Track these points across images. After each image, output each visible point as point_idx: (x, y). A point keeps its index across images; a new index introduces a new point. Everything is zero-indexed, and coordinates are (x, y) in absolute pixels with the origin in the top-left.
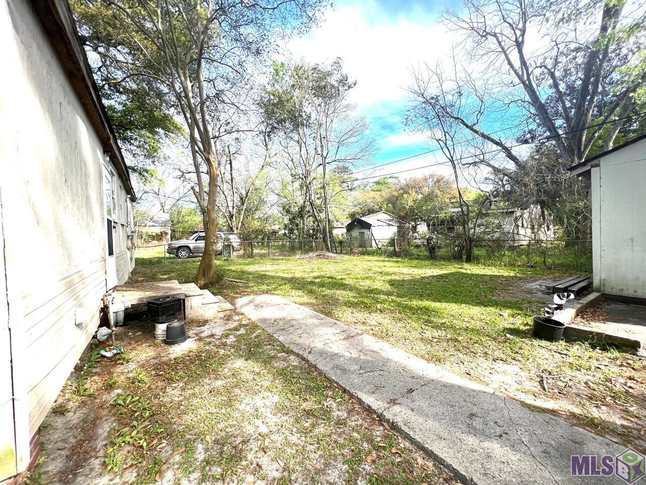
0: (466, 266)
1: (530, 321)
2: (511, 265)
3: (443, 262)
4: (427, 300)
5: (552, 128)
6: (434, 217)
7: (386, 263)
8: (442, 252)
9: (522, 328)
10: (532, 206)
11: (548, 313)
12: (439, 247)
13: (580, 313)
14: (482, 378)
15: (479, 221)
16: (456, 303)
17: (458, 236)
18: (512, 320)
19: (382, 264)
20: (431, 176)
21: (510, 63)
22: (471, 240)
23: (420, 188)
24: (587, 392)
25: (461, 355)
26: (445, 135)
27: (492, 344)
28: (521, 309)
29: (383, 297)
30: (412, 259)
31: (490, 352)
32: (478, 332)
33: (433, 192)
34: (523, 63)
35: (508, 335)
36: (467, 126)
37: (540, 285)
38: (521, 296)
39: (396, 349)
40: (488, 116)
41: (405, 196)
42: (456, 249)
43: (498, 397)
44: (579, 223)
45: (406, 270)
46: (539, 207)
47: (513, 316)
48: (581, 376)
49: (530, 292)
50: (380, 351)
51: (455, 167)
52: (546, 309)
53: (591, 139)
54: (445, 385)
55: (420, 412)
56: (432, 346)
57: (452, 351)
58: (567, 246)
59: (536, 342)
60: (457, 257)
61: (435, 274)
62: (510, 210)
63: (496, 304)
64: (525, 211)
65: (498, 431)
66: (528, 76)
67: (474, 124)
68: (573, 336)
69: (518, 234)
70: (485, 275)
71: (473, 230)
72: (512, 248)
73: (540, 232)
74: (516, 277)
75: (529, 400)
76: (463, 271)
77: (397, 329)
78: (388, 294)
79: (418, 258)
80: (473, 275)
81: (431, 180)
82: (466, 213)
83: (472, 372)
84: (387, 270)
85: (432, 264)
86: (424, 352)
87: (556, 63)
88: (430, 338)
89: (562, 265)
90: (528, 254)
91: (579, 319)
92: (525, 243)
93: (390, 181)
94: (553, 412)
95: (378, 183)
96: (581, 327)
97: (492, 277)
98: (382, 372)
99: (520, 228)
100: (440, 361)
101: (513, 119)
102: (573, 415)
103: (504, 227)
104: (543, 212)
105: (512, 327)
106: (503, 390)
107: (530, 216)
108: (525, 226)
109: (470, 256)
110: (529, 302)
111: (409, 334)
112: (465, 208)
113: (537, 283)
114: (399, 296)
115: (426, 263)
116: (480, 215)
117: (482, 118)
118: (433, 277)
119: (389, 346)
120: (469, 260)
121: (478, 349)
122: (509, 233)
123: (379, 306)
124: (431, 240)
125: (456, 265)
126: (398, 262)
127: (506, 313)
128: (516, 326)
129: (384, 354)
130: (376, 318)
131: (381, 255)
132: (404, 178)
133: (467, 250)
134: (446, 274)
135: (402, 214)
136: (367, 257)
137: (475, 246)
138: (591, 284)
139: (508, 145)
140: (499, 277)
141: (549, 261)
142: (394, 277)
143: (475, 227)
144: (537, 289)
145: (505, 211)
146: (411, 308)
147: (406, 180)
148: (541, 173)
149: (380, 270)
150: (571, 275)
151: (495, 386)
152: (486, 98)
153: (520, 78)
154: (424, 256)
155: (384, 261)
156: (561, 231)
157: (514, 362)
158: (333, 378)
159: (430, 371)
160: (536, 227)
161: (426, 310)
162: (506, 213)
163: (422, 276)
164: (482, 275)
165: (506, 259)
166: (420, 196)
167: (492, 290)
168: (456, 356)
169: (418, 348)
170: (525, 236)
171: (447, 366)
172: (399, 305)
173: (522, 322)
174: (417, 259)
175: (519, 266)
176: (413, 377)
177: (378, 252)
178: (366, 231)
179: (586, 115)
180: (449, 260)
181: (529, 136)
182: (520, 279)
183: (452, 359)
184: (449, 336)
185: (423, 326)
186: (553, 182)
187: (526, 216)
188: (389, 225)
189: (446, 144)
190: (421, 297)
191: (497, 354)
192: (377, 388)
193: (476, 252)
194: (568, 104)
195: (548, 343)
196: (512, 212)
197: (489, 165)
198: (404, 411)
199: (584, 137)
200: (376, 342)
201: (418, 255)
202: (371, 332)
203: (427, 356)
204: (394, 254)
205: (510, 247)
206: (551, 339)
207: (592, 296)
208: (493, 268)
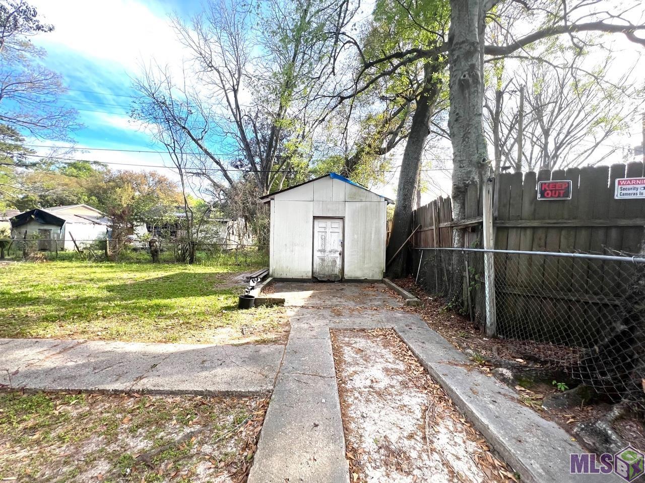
0: (190, 267)
1: (237, 300)
2: (225, 264)
3: (167, 265)
4: (157, 299)
5: (253, 163)
6: (157, 219)
7: (94, 270)
8: (166, 255)
9: (233, 305)
10: (239, 218)
11: (247, 292)
12: (162, 251)
13: (263, 290)
14: (208, 340)
15: (202, 228)
16: (184, 297)
17: (182, 240)
18: (226, 301)
19: (89, 270)
20: (152, 175)
21: (228, 101)
22: (193, 244)
23: (138, 185)
24: (263, 329)
25: (192, 332)
26: (174, 142)
27: (214, 319)
28: (231, 294)
29: (101, 304)
30: (131, 263)
31: (212, 324)
32: (204, 314)
33: (153, 192)
34: (237, 107)
35: (224, 311)
36: (193, 139)
37: (243, 277)
38: (231, 285)
39: (133, 343)
40: (211, 136)
41: (118, 189)
42: (180, 251)
43: (219, 347)
44: (265, 234)
45: (125, 275)
46: (244, 220)
47: (226, 299)
48: (261, 323)
49: (237, 282)
50: (115, 349)
51: (182, 175)
52: (246, 290)
53: (273, 178)
54: (182, 353)
55: (165, 374)
56: (167, 332)
57: (185, 330)
58: (259, 249)
59: (240, 311)
60: (181, 260)
61: (160, 276)
62: (225, 220)
63: (215, 293)
64: (235, 222)
65: (220, 362)
66: (240, 119)
67: (199, 139)
68: (258, 303)
69: (229, 240)
70: (206, 273)
71: (196, 235)
72: (225, 251)
73: (244, 239)
74: (228, 273)
75: (236, 342)
76: (187, 271)
77: (130, 328)
78: (109, 299)
79: (139, 262)
80: (196, 274)
81: (151, 179)
82: (190, 218)
83: (201, 339)
84: (99, 276)
85: (155, 267)
86: (161, 338)
87: (257, 116)
88: (165, 327)
89: (256, 263)
90: (236, 256)
91: (262, 294)
92: (234, 247)
93: (94, 167)
94: (248, 343)
95: (73, 165)
96: (263, 297)
97: (211, 275)
98: (121, 364)
99: (231, 235)
100: (176, 340)
101: (229, 146)
102: (257, 341)
103: (220, 233)
104: (246, 224)
105: (226, 305)
106: (222, 342)
107: (238, 227)
108: (235, 234)
109: (193, 258)
110: (237, 289)
111: (143, 329)
112: (189, 214)
113: (242, 276)
114: (122, 299)
115: (148, 266)
116: (202, 222)
117: (206, 136)
118: (159, 279)
119: (124, 343)
120: (191, 262)
121: (204, 324)
122: (223, 239)
123: (100, 313)
124: (155, 242)
125: (180, 267)
126: (111, 267)
127: (222, 297)
128: (229, 305)
129: (120, 351)
130: (99, 324)
131: (83, 259)
132: (115, 169)
133: (190, 253)
134: (172, 275)
135: (118, 212)
136: (59, 264)
137: (197, 249)
138: (269, 273)
139: (225, 167)
140: (216, 274)
141: (248, 260)
142: (111, 283)
143: (197, 232)
144: (241, 280)
145: (222, 220)
146: (140, 308)
147: (120, 171)
148: (246, 195)
149: (87, 277)
150: (260, 269)
151: (217, 341)
152: (210, 120)
153: (235, 116)
154: (145, 259)
155: (91, 267)
156: (256, 239)
157: (227, 326)
158: (59, 388)
159: (170, 348)
160: (242, 235)
161: (158, 307)
162: (222, 222)
163: (146, 278)
164: (203, 274)
165: (221, 260)
166: (137, 194)
167: (212, 283)
168: (189, 333)
169: (154, 337)
170: (233, 242)
171: (183, 341)
172: (126, 307)
173: (233, 301)
174: (137, 263)
175: (230, 265)
176: (155, 357)
177: (79, 256)
178: (54, 230)
179: (271, 162)
180: (173, 262)
181: (239, 163)
182: (231, 274)
183: (186, 335)
184: (181, 322)
185: (156, 320)
186: (252, 204)
187: (235, 226)
188: (95, 223)
189: (174, 151)
190: (149, 297)
191: (218, 324)
192: (120, 376)
193: (198, 254)
194: (262, 149)
195: (246, 310)
196: (226, 222)
197: (210, 179)
198: (152, 380)
199: (270, 176)
200: (107, 344)
201: (137, 259)
202: (97, 338)
203: (164, 340)
204: (106, 258)
205: (224, 250)
206: (247, 307)
207: (269, 280)
208: (212, 267)
